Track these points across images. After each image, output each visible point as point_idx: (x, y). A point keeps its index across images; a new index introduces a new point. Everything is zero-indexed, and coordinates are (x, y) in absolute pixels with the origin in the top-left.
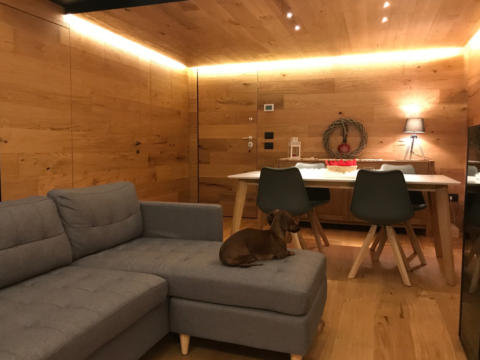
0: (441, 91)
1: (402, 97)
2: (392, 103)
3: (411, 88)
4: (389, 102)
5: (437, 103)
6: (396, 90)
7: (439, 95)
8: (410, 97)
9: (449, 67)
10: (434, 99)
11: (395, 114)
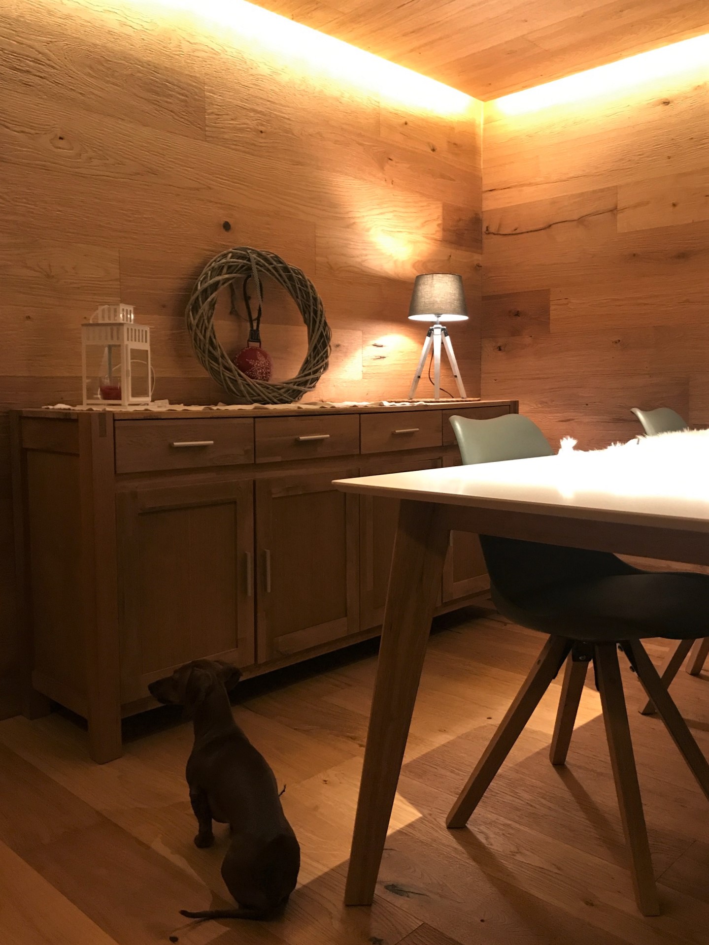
0: (444, 207)
1: (377, 207)
2: (357, 220)
3: (392, 184)
4: (350, 215)
5: (439, 242)
6: (365, 180)
7: (441, 218)
8: (391, 209)
9: (455, 146)
10: (434, 229)
11: (364, 258)
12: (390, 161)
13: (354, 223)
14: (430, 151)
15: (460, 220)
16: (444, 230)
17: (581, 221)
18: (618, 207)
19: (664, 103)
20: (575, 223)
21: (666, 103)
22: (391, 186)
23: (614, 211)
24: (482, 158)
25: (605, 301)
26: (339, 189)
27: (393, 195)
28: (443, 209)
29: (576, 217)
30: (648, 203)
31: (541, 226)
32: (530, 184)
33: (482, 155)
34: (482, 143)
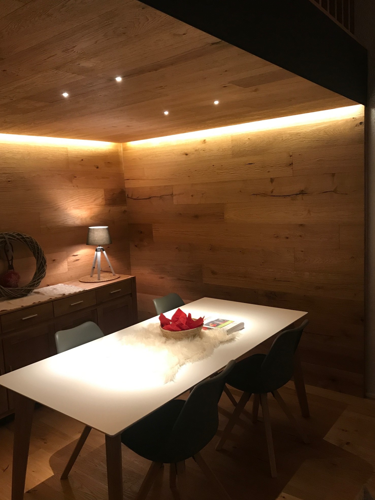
0: (105, 190)
1: (70, 198)
2: (60, 206)
3: (77, 187)
4: (57, 205)
5: (103, 206)
6: (63, 189)
7: (104, 195)
8: (77, 198)
9: (108, 163)
10: (100, 201)
11: (65, 221)
12: (75, 178)
13: (59, 208)
14: (96, 169)
15: (114, 194)
16: (106, 200)
17: (161, 197)
18: (173, 194)
19: (186, 154)
20: (159, 198)
21: (187, 154)
22: (77, 188)
23: (172, 195)
24: (123, 165)
25: (172, 231)
26: (50, 196)
27: (78, 192)
28: (104, 191)
29: (159, 196)
30: (183, 194)
31: (147, 197)
32: (142, 179)
33: (123, 164)
34: (122, 159)
